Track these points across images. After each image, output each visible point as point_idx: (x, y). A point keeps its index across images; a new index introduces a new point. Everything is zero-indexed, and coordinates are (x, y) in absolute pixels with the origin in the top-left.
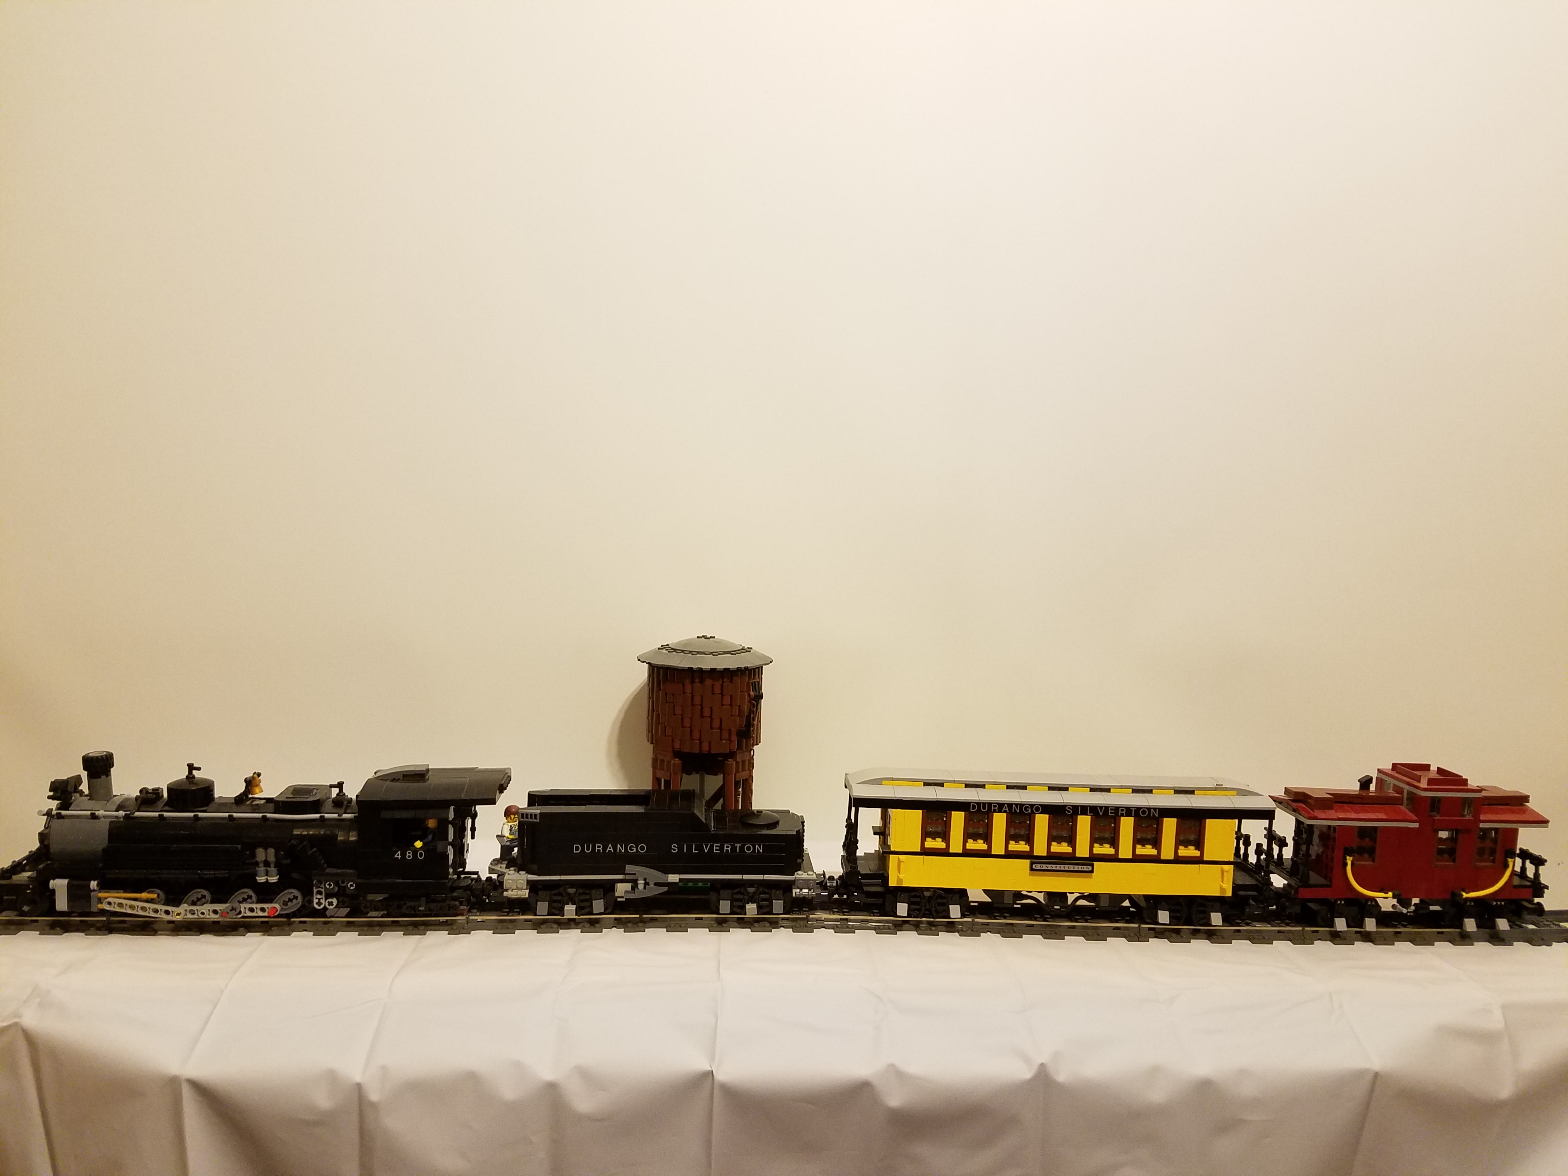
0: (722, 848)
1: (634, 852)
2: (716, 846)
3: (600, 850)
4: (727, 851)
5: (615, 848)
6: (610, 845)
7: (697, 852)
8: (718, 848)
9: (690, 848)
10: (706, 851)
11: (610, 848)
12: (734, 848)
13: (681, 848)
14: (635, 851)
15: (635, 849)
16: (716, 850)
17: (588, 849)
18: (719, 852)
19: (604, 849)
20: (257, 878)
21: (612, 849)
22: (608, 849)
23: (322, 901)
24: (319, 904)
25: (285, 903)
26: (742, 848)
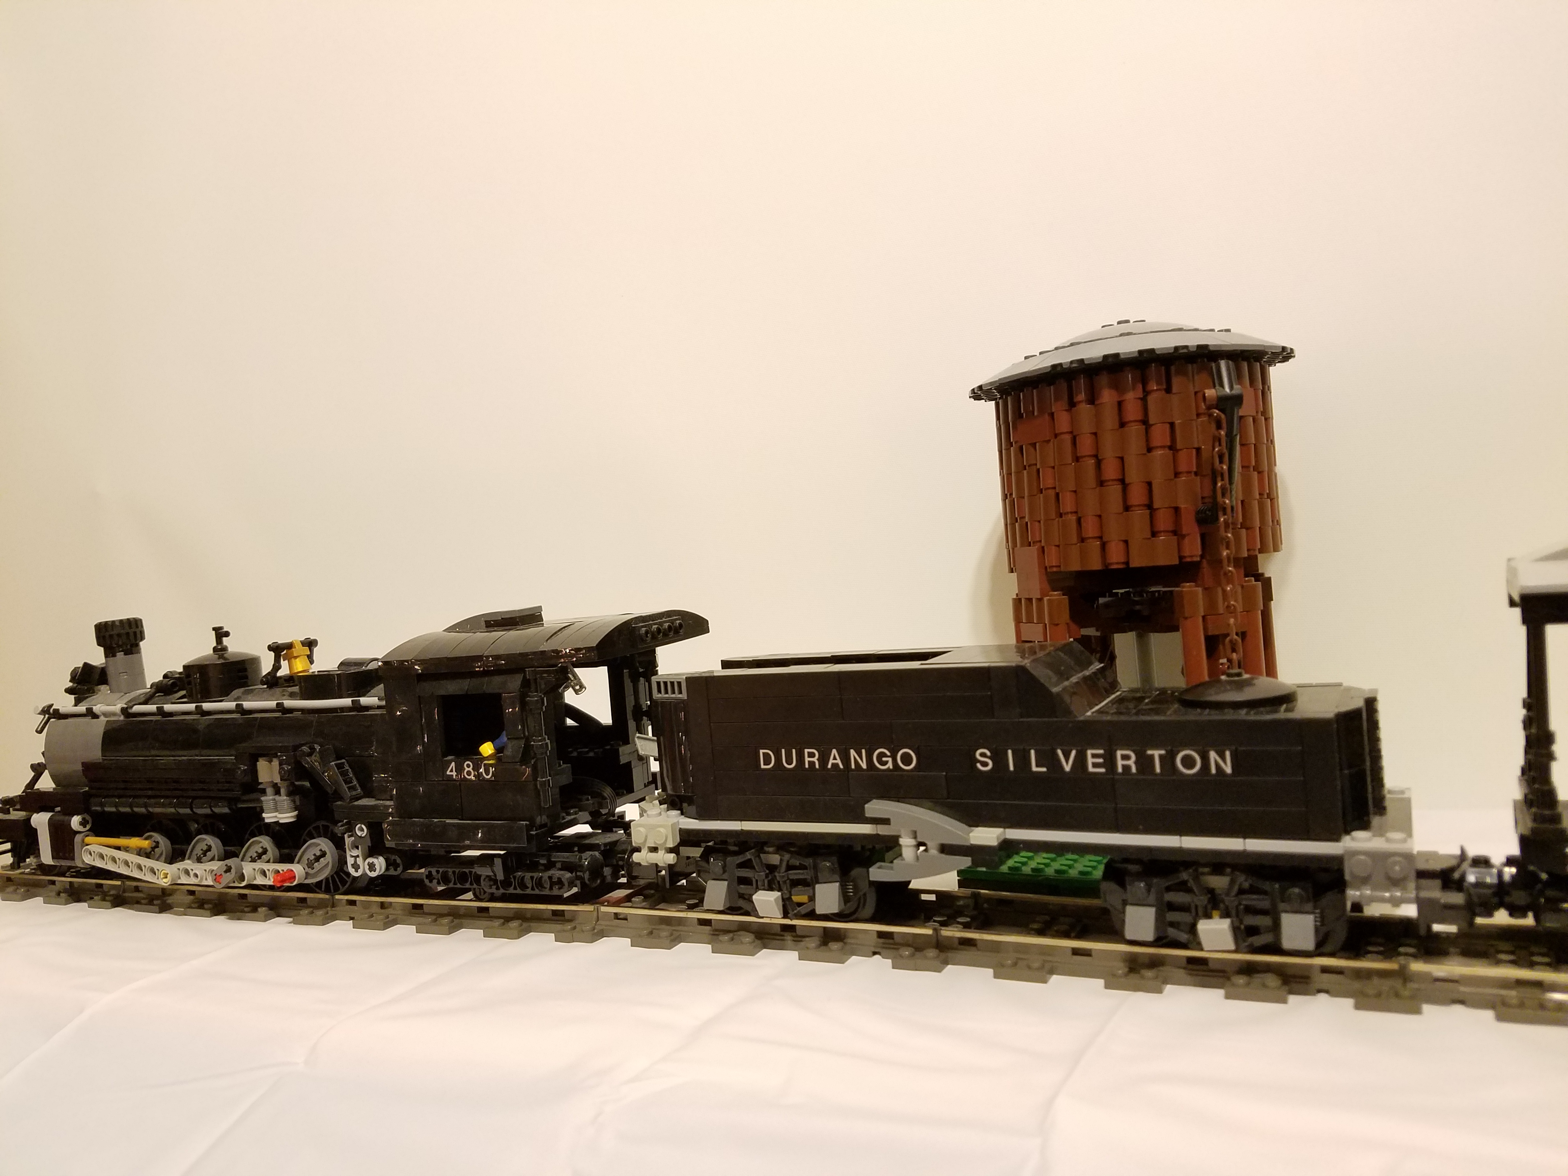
0: (1109, 761)
1: (888, 769)
2: (1094, 756)
3: (814, 763)
4: (1126, 768)
5: (846, 759)
6: (834, 751)
7: (1044, 769)
8: (1101, 760)
9: (1022, 760)
10: (1067, 768)
11: (835, 759)
12: (1145, 762)
13: (998, 758)
14: (890, 765)
15: (890, 759)
16: (1095, 765)
17: (789, 762)
18: (1103, 770)
19: (824, 759)
20: (264, 815)
21: (838, 761)
22: (831, 761)
23: (360, 861)
24: (356, 867)
25: (310, 865)
26: (1168, 761)
